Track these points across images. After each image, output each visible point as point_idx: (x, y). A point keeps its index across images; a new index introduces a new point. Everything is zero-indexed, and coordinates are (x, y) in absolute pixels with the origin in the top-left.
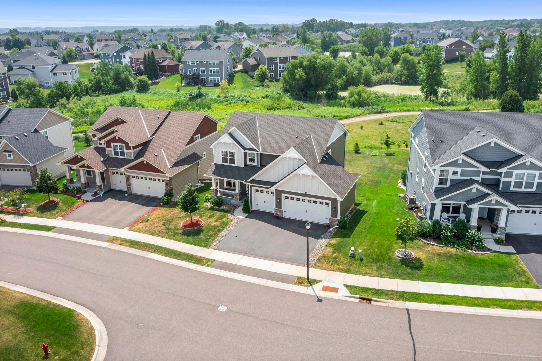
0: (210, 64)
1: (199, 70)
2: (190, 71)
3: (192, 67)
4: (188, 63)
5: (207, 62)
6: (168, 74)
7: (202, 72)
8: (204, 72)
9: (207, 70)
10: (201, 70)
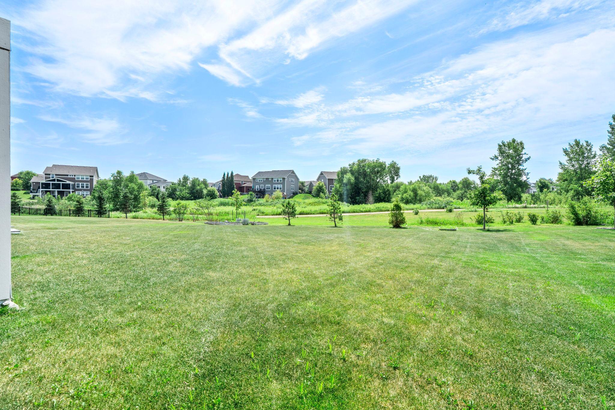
0: (275, 181)
1: (265, 186)
2: (258, 187)
3: (259, 184)
4: (257, 180)
5: (272, 179)
6: (245, 193)
7: (267, 188)
8: (269, 188)
9: (272, 186)
10: (267, 186)
